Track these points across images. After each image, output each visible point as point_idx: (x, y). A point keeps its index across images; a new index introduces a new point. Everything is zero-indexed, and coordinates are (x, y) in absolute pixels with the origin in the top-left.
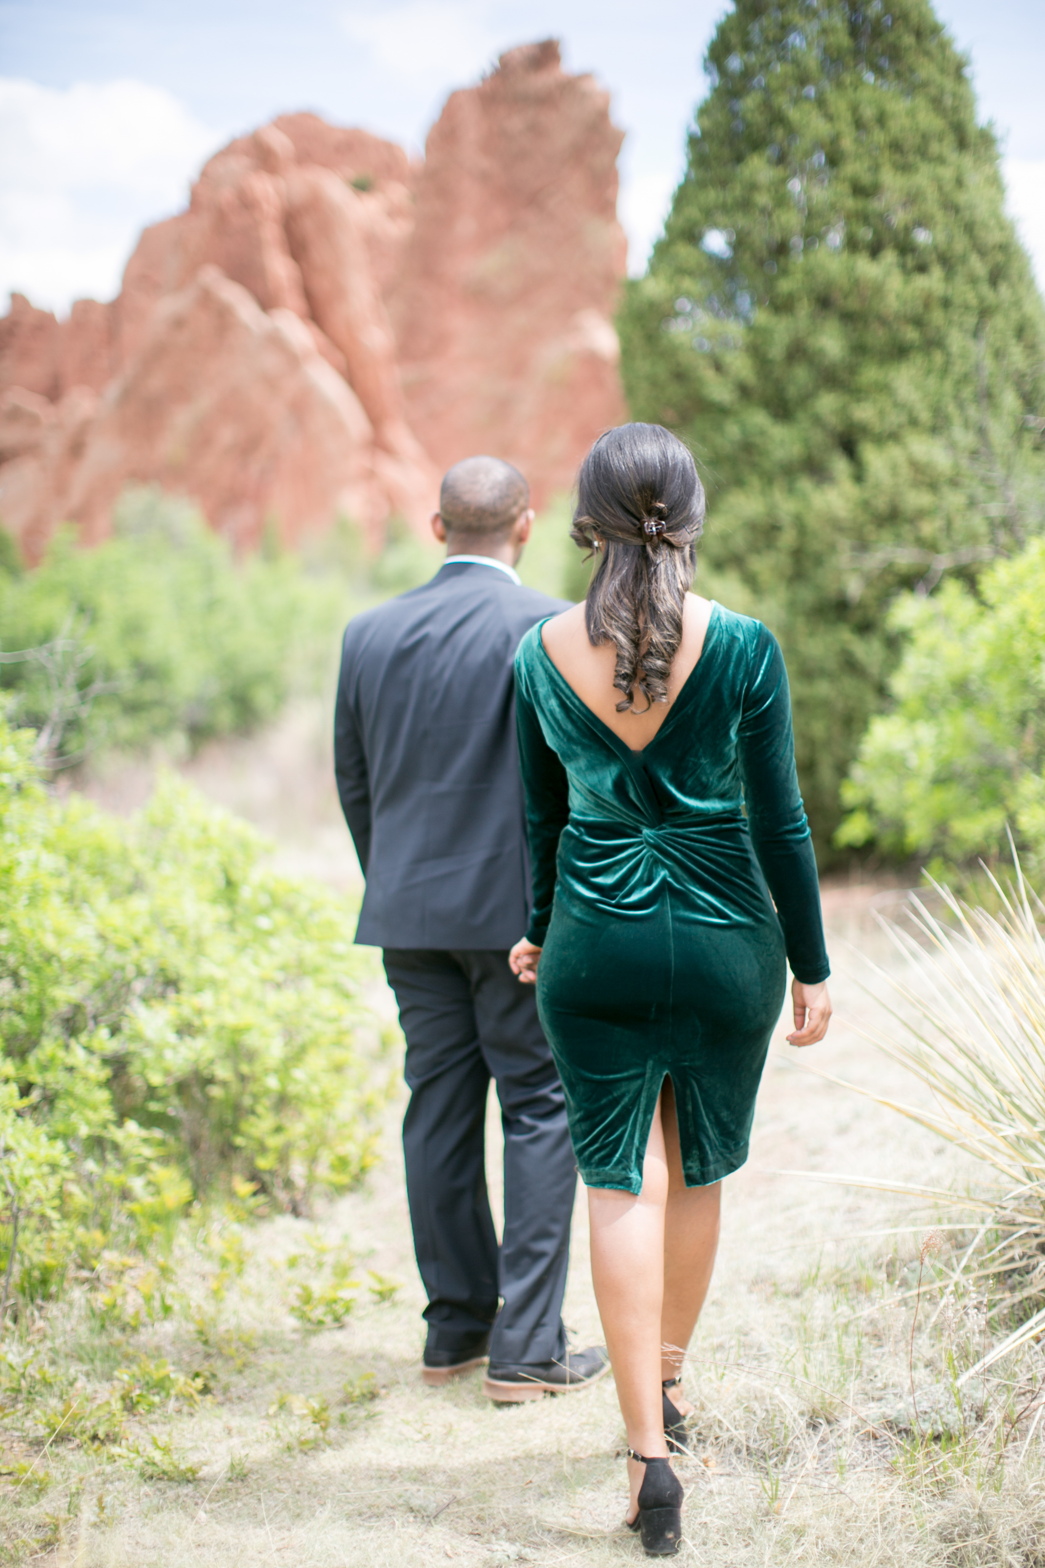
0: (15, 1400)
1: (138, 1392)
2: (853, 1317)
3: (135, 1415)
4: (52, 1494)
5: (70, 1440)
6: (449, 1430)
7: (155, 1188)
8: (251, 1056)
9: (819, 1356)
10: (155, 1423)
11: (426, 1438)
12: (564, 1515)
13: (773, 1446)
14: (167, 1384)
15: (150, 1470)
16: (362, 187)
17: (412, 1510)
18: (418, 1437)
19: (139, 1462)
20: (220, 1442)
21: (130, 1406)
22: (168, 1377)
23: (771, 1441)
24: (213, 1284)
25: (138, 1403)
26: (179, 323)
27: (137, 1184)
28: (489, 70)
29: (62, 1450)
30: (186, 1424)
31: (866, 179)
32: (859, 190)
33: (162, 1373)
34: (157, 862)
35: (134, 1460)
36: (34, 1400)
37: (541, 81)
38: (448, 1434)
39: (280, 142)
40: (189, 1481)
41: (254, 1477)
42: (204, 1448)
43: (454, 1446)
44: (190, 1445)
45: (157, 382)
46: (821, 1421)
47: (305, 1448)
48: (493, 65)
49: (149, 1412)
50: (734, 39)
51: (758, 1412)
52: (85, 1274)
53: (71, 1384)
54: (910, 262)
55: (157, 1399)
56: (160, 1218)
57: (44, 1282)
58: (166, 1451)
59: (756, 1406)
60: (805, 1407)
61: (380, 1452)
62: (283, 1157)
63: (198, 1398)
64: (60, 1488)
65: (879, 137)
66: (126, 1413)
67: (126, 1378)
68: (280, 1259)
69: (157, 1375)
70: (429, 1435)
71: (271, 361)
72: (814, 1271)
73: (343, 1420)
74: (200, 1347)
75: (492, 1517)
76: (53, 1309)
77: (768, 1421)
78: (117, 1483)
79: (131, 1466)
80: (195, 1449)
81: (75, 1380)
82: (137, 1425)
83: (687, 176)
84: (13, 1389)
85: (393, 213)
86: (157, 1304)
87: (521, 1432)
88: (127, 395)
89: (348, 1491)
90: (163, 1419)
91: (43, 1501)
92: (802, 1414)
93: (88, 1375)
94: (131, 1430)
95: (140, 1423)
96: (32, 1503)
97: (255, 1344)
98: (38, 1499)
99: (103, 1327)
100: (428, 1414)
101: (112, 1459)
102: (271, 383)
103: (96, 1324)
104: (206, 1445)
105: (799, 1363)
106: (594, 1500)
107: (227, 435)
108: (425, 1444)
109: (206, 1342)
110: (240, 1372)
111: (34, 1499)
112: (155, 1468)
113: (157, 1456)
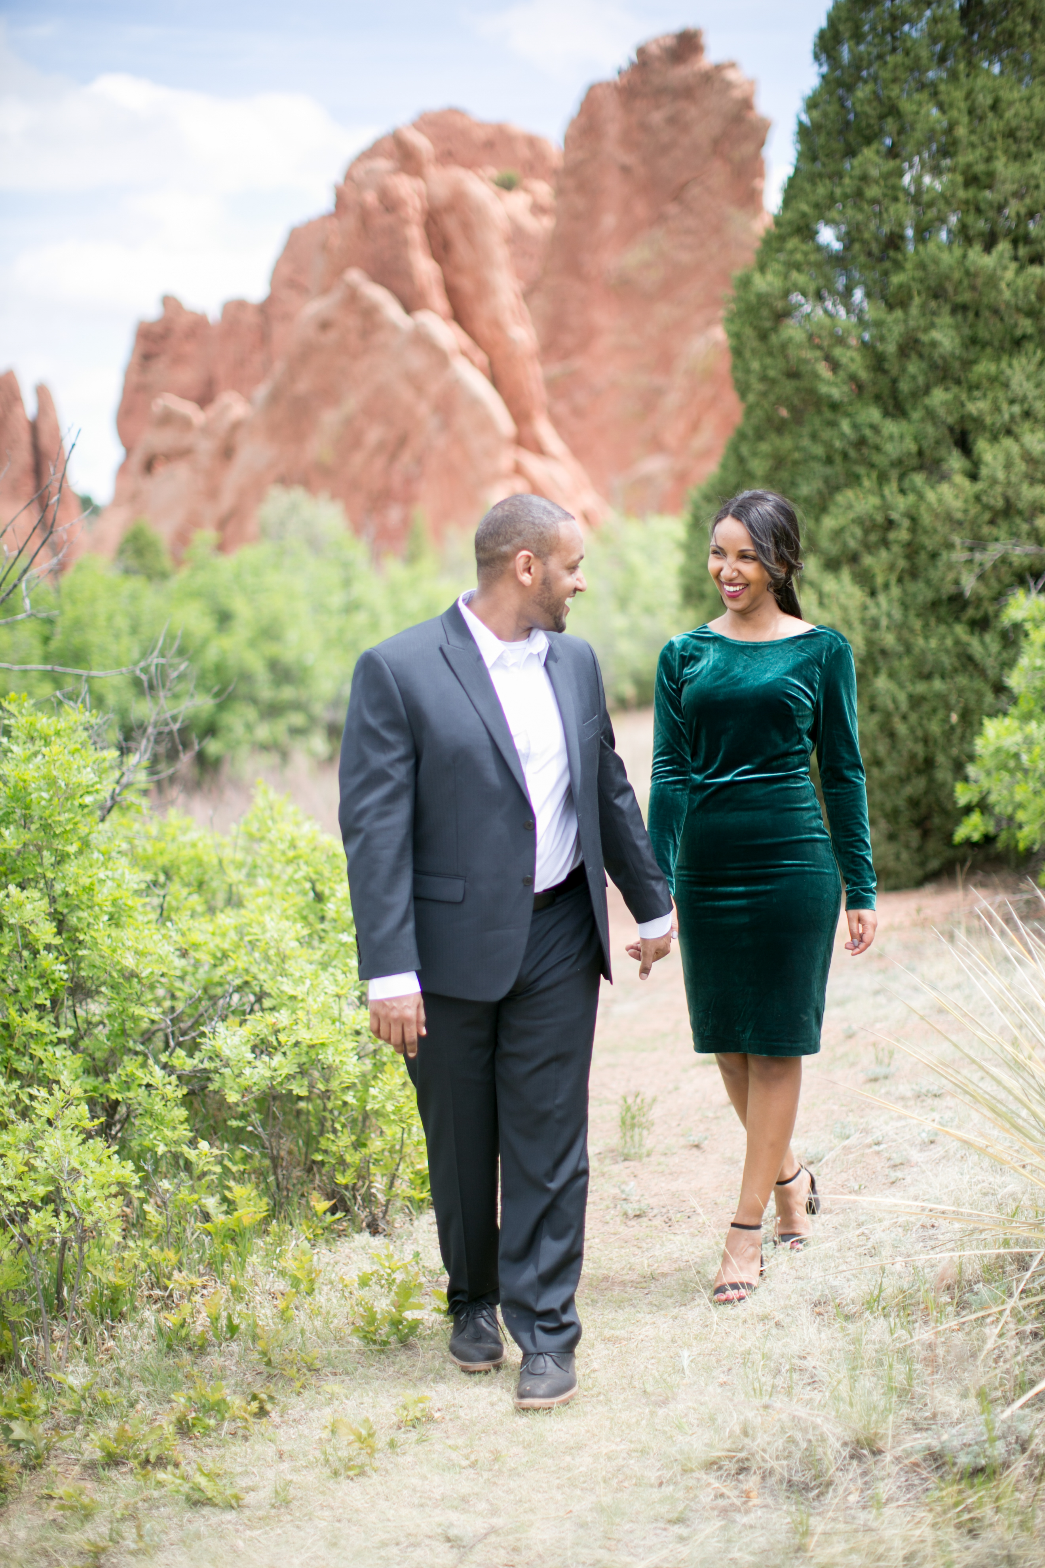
0: (76, 1421)
1: (194, 1415)
2: (909, 1342)
3: (190, 1438)
4: (99, 1519)
5: (124, 1463)
6: (496, 1456)
7: (230, 1205)
8: (328, 1072)
9: (866, 1382)
10: (209, 1446)
11: (473, 1465)
12: (600, 1547)
13: (815, 1477)
14: (223, 1407)
15: (196, 1496)
16: (507, 185)
17: (448, 1540)
18: (465, 1463)
19: (186, 1488)
20: (270, 1466)
21: (184, 1429)
22: (224, 1400)
23: (813, 1472)
24: (281, 1304)
25: (194, 1425)
26: (325, 325)
27: (211, 1203)
28: (625, 65)
29: (113, 1474)
30: (238, 1448)
31: (980, 168)
32: (972, 180)
33: (217, 1396)
34: (251, 876)
35: (181, 1485)
36: (95, 1422)
37: (681, 73)
38: (496, 1460)
39: (422, 142)
40: (232, 1507)
41: (298, 1504)
42: (253, 1473)
43: (500, 1471)
44: (239, 1469)
45: (303, 386)
46: (865, 1452)
47: (351, 1473)
48: (630, 59)
49: (204, 1435)
50: (845, 29)
51: (801, 1442)
52: (157, 1292)
53: (132, 1405)
54: (1022, 251)
55: (212, 1422)
56: (234, 1236)
57: (114, 1301)
58: (212, 1476)
59: (799, 1436)
60: (848, 1436)
61: (426, 1478)
62: (363, 1174)
63: (251, 1420)
64: (107, 1513)
65: (994, 124)
66: (178, 1436)
67: (182, 1400)
68: (352, 1277)
69: (214, 1397)
70: (476, 1461)
71: (417, 361)
72: (876, 1292)
73: (392, 1445)
74: (262, 1368)
75: (528, 1548)
76: (123, 1330)
77: (809, 1452)
78: (162, 1509)
79: (177, 1492)
80: (246, 1473)
81: (137, 1401)
82: (191, 1447)
83: (797, 170)
84: (74, 1411)
85: (538, 209)
86: (224, 1322)
87: (568, 1459)
88: (274, 397)
89: (389, 1520)
90: (218, 1443)
91: (88, 1526)
92: (845, 1444)
93: (148, 1395)
94: (184, 1452)
95: (195, 1447)
96: (77, 1529)
97: (318, 1364)
98: (83, 1525)
99: (170, 1347)
100: (480, 1439)
101: (160, 1484)
102: (416, 382)
103: (162, 1345)
104: (255, 1470)
105: (844, 1390)
106: (631, 1532)
107: (374, 435)
108: (471, 1471)
109: (269, 1363)
110: (299, 1394)
111: (79, 1524)
112: (200, 1493)
113: (203, 1481)
